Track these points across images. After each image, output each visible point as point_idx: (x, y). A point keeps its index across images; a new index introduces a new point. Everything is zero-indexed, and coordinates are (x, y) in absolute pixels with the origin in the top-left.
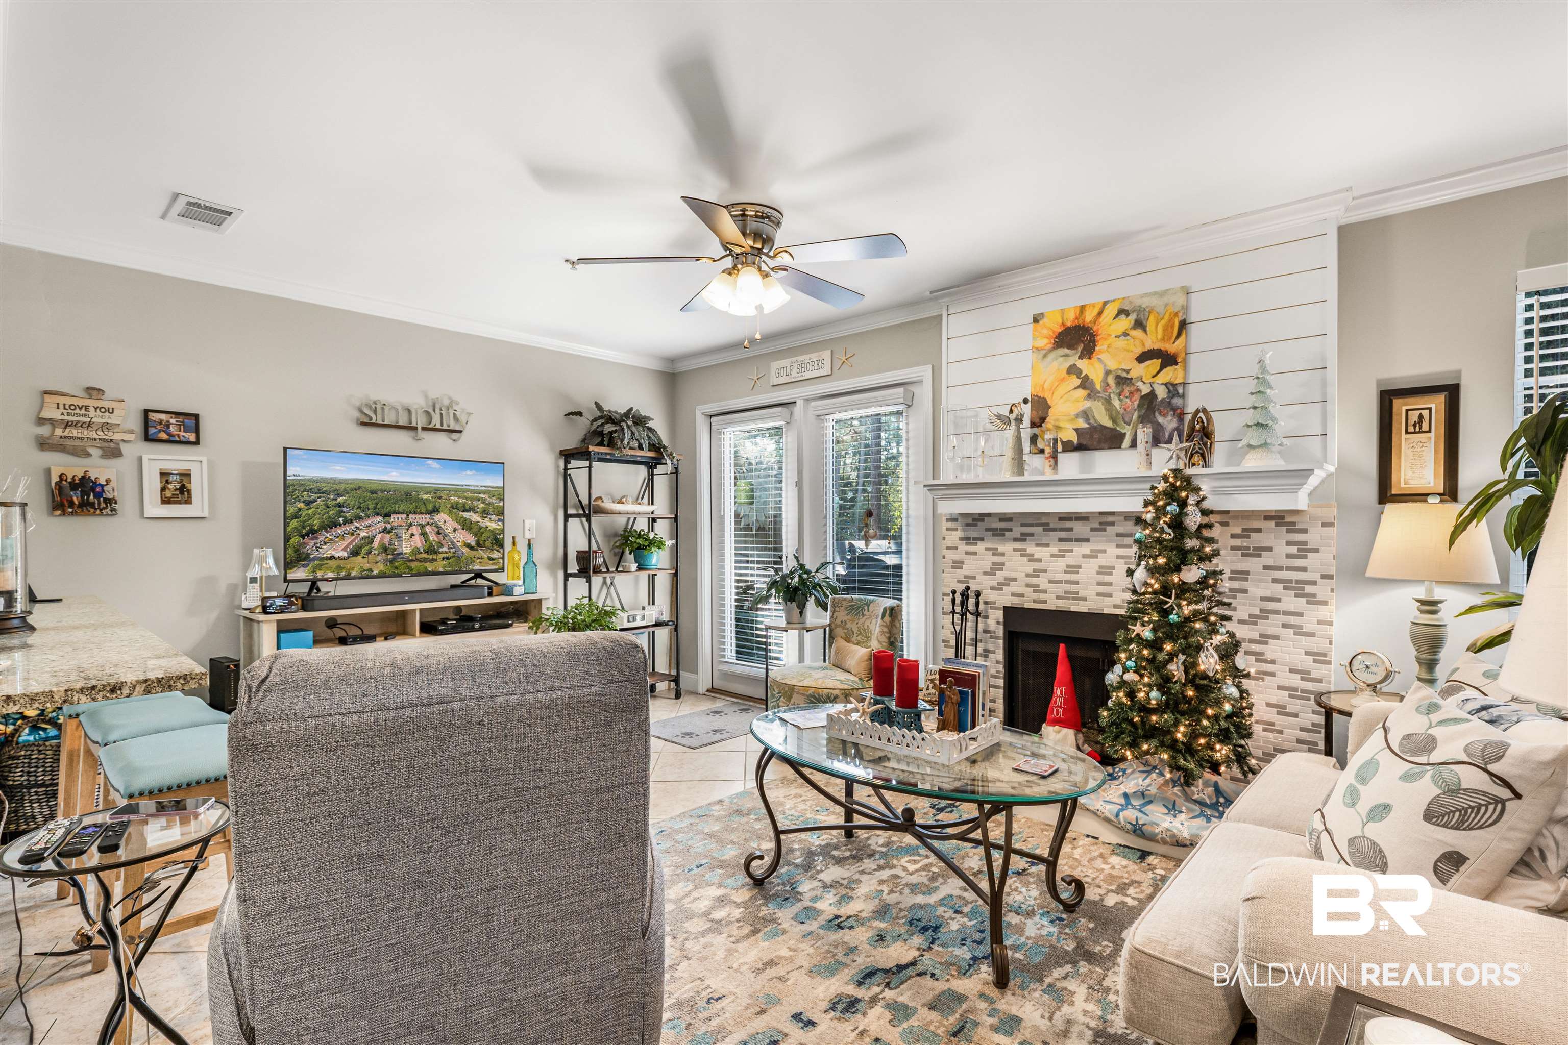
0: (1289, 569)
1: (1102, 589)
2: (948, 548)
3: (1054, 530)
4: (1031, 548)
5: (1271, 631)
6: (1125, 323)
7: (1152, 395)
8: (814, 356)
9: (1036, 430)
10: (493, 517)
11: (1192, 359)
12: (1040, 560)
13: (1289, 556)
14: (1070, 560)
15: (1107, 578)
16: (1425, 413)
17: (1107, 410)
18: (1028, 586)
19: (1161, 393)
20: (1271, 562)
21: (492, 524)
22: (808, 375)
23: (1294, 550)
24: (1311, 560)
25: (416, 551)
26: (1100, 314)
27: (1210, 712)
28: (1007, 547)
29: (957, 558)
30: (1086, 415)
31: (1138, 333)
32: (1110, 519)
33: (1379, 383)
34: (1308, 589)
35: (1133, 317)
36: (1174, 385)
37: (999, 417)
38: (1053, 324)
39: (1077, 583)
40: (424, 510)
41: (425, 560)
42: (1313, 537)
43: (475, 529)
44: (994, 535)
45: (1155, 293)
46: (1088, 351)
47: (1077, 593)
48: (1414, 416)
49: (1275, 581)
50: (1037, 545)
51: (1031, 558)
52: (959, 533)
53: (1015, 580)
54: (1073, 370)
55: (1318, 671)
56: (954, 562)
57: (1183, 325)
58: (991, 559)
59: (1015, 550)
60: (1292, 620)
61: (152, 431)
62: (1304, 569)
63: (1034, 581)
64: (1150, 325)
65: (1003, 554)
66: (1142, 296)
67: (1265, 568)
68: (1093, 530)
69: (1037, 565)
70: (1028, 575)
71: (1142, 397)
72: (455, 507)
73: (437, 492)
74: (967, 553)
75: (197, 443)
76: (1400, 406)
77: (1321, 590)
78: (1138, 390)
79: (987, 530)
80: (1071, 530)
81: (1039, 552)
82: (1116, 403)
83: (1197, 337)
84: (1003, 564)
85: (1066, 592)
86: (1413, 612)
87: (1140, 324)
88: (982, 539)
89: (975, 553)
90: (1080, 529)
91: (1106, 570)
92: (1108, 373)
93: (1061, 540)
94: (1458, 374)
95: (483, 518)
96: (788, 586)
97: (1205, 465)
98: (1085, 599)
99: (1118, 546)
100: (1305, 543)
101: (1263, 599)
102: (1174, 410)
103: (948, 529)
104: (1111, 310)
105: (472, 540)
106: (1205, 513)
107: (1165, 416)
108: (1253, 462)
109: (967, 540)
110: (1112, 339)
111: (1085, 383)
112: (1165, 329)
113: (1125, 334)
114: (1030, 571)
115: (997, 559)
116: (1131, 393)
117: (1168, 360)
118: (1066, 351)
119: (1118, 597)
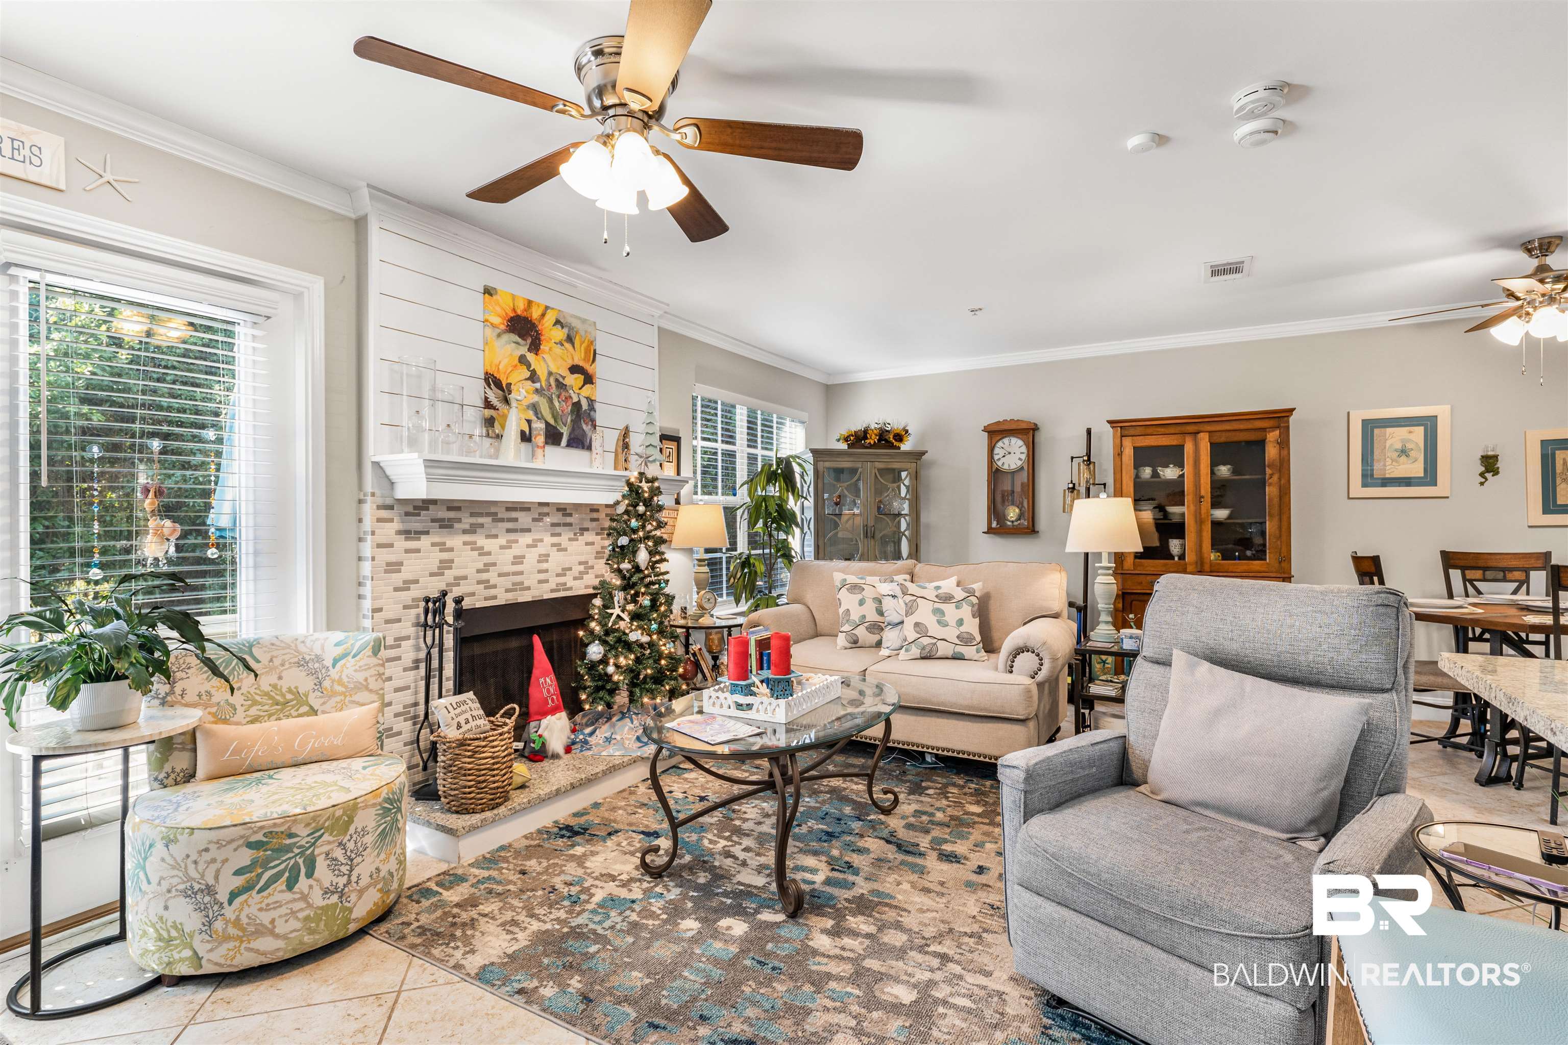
1: (542, 576)
2: (379, 546)
3: (502, 520)
4: (481, 541)
6: (559, 334)
7: (578, 404)
11: (597, 382)
12: (489, 554)
14: (516, 550)
15: (544, 566)
16: (671, 451)
17: (550, 408)
18: (479, 583)
19: (585, 405)
26: (543, 315)
28: (455, 541)
29: (393, 558)
30: (535, 408)
31: (569, 346)
32: (545, 510)
35: (566, 331)
36: (592, 401)
38: (503, 305)
39: (521, 573)
44: (441, 527)
45: (580, 319)
46: (535, 346)
47: (522, 583)
48: (668, 452)
50: (488, 537)
52: (396, 525)
53: (465, 578)
54: (522, 360)
56: (388, 564)
57: (592, 352)
58: (437, 556)
59: (465, 543)
63: (484, 576)
64: (577, 342)
65: (451, 550)
66: (572, 316)
68: (534, 520)
69: (486, 559)
70: (479, 571)
71: (573, 404)
74: (407, 551)
76: (664, 445)
78: (571, 397)
79: (433, 521)
80: (516, 520)
81: (490, 545)
82: (557, 404)
83: (600, 366)
84: (452, 561)
85: (514, 584)
87: (570, 339)
88: (427, 533)
89: (418, 551)
90: (524, 519)
91: (543, 558)
92: (550, 374)
93: (509, 531)
98: (529, 588)
99: (553, 535)
103: (379, 520)
104: (550, 318)
107: (587, 424)
109: (407, 533)
110: (552, 344)
111: (534, 376)
112: (586, 353)
113: (561, 344)
114: (481, 566)
115: (446, 556)
116: (566, 398)
117: (587, 378)
118: (519, 340)
119: (553, 582)
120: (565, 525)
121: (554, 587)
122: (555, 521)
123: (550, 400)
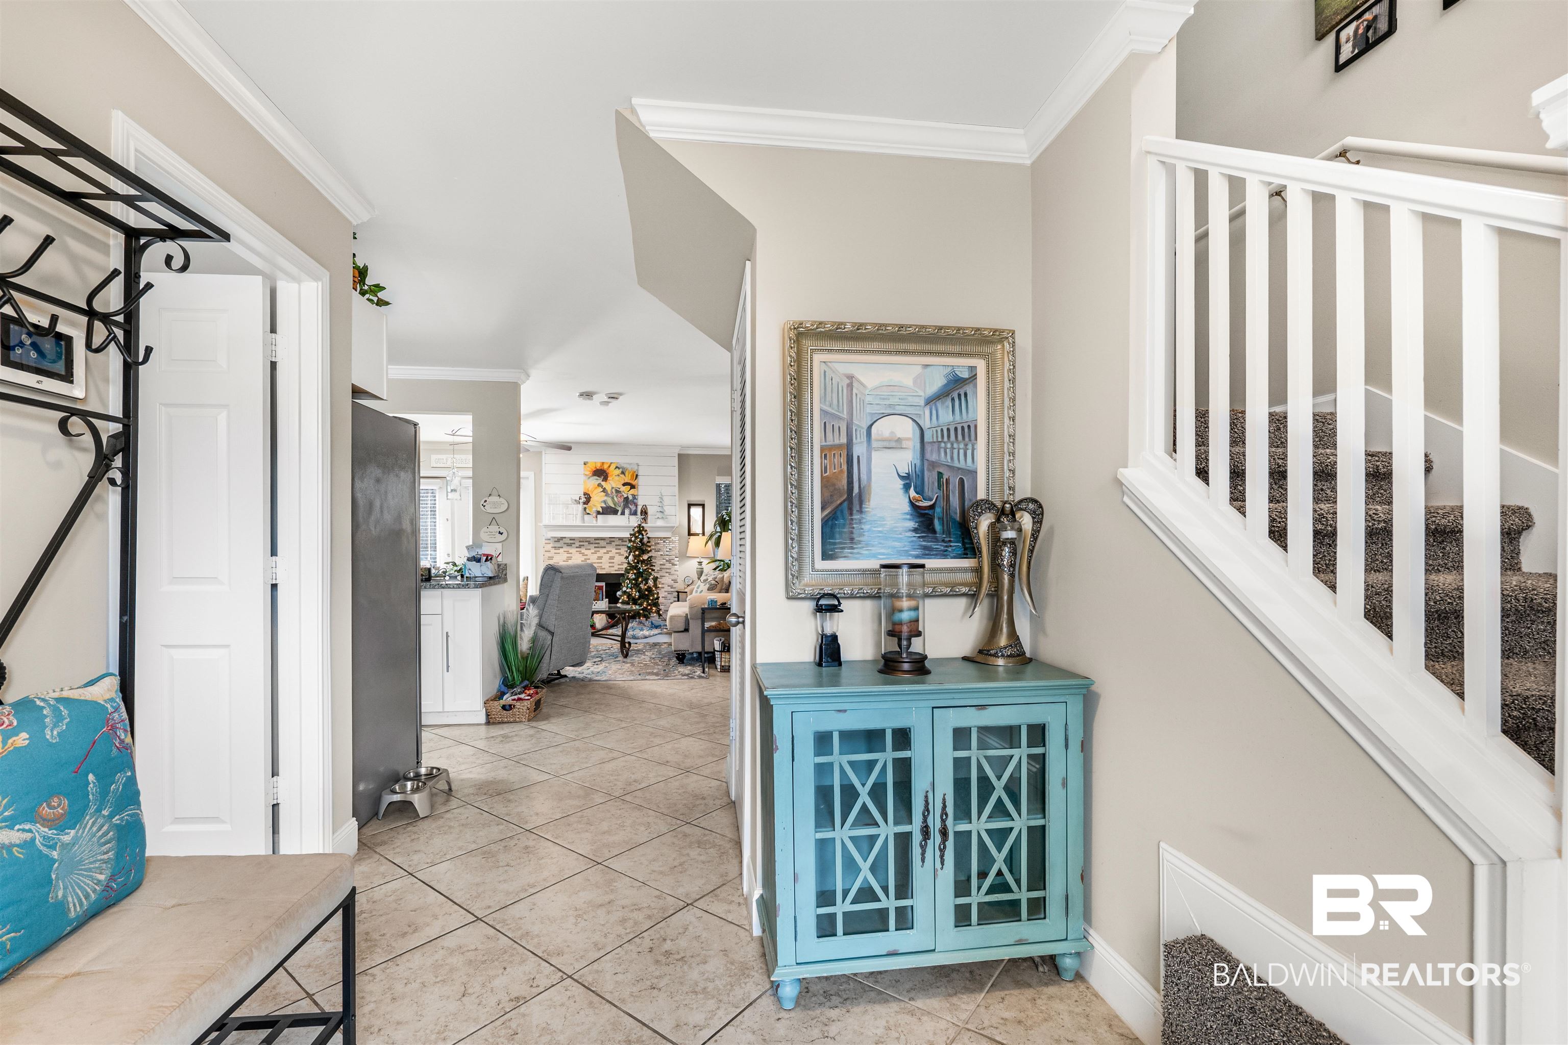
0: (667, 555)
1: (611, 565)
2: (546, 551)
3: (592, 543)
4: (583, 550)
6: (618, 472)
7: (627, 498)
9: (585, 506)
11: (639, 487)
12: (587, 555)
13: (667, 551)
14: (599, 554)
15: (612, 561)
17: (612, 501)
19: (631, 498)
20: (662, 553)
23: (668, 549)
24: (672, 552)
27: (651, 598)
28: (573, 551)
29: (550, 555)
30: (605, 502)
31: (622, 476)
32: (613, 540)
33: (688, 501)
34: (672, 561)
35: (621, 470)
36: (635, 495)
37: (576, 500)
38: (592, 467)
39: (601, 563)
44: (567, 546)
45: (628, 463)
46: (605, 479)
47: (602, 567)
49: (663, 559)
50: (587, 550)
51: (583, 554)
52: (552, 545)
54: (599, 485)
55: (675, 585)
56: (549, 557)
57: (637, 476)
58: (566, 555)
59: (577, 551)
60: (668, 570)
62: (671, 555)
64: (627, 473)
65: (571, 553)
66: (624, 463)
67: (661, 555)
68: (607, 544)
69: (585, 557)
71: (624, 498)
74: (554, 551)
77: (675, 561)
78: (623, 495)
79: (564, 544)
80: (599, 543)
81: (586, 552)
82: (616, 499)
83: (641, 480)
84: (572, 557)
86: (696, 565)
87: (623, 473)
88: (562, 548)
89: (559, 553)
90: (602, 543)
91: (612, 558)
92: (613, 488)
93: (595, 547)
94: (704, 501)
97: (646, 523)
98: (604, 569)
99: (616, 549)
100: (671, 547)
101: (661, 565)
102: (635, 504)
103: (546, 544)
104: (613, 466)
106: (649, 538)
107: (632, 506)
108: (660, 523)
109: (555, 548)
110: (614, 477)
111: (604, 490)
112: (631, 476)
113: (619, 476)
114: (583, 559)
115: (569, 555)
116: (620, 496)
117: (632, 487)
118: (597, 477)
119: (616, 567)
120: (623, 545)
121: (617, 569)
122: (618, 544)
123: (613, 498)
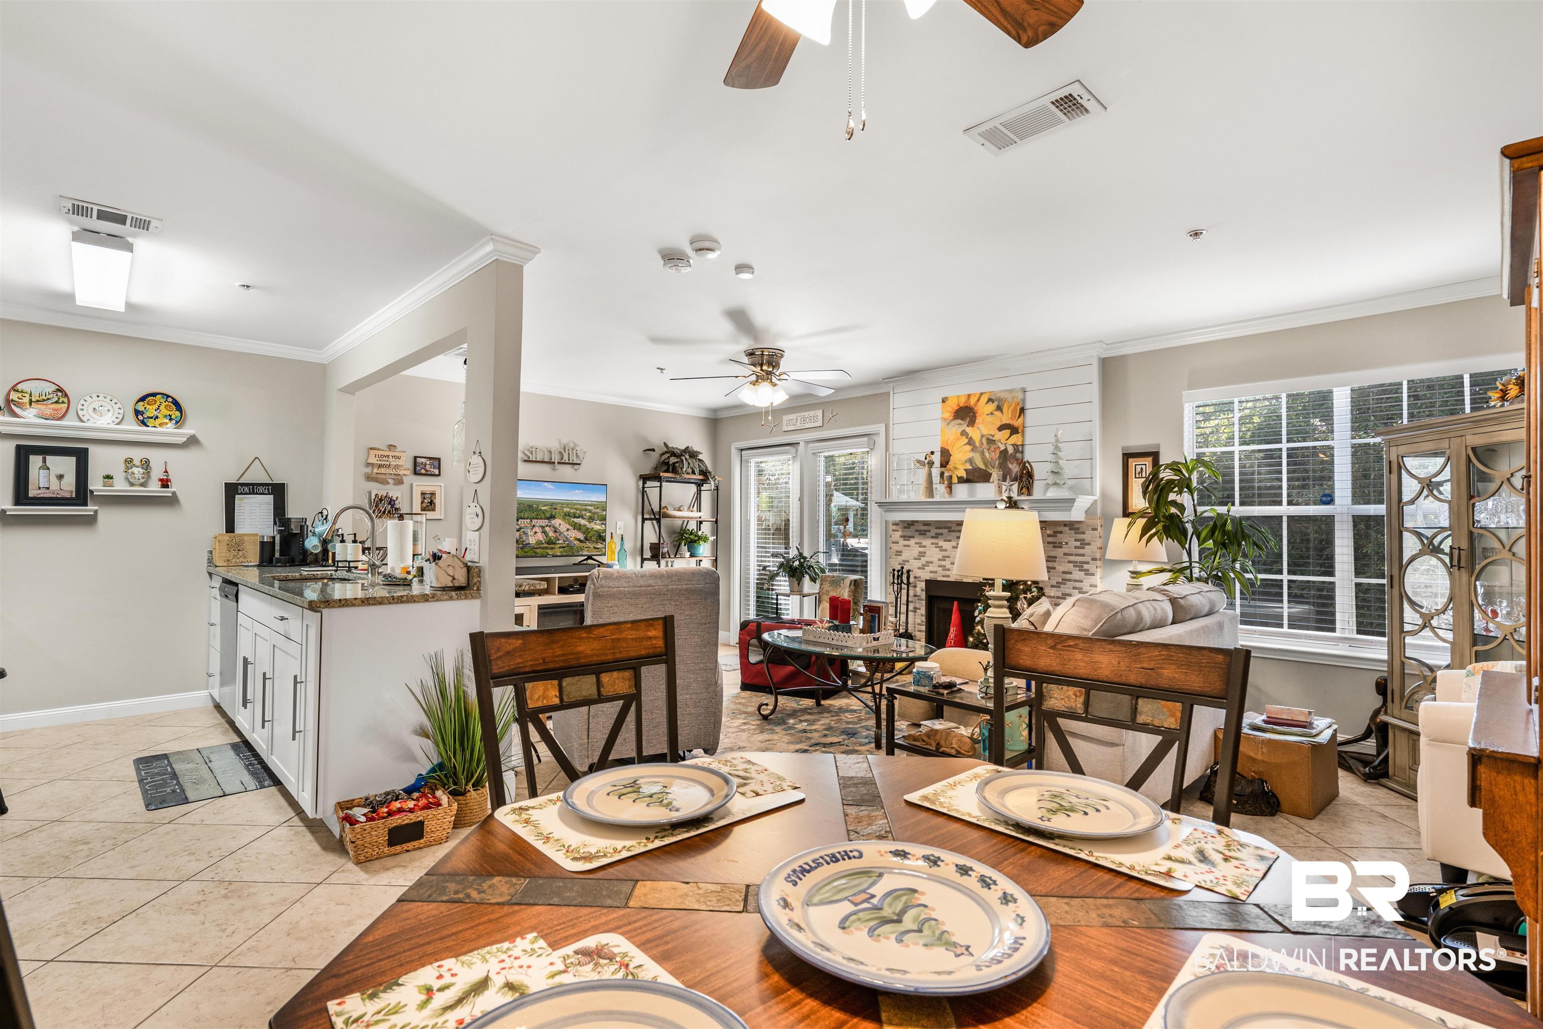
0: (1076, 555)
2: (893, 543)
4: (941, 543)
5: (1068, 591)
6: (992, 407)
7: (1006, 450)
8: (811, 413)
9: (943, 469)
10: (598, 522)
11: (1027, 430)
12: (946, 550)
13: (1076, 547)
16: (1144, 467)
17: (982, 459)
18: (939, 566)
19: (1011, 450)
20: (1067, 551)
21: (597, 526)
22: (807, 426)
23: (1078, 544)
24: (1087, 550)
25: (539, 542)
26: (978, 400)
28: (927, 542)
29: (898, 549)
30: (970, 461)
31: (998, 413)
33: (1123, 448)
34: (1086, 566)
35: (996, 403)
36: (1018, 446)
38: (953, 405)
40: (543, 516)
41: (546, 548)
42: (1087, 537)
43: (583, 529)
44: (920, 535)
45: (1008, 390)
46: (972, 423)
48: (1138, 469)
49: (1069, 562)
50: (945, 541)
51: (941, 549)
52: (899, 533)
53: (932, 563)
54: (964, 433)
56: (897, 551)
57: (1022, 410)
58: (918, 550)
59: (932, 544)
60: (1078, 585)
61: (418, 468)
62: (1083, 555)
63: (943, 563)
64: (1005, 409)
65: (925, 547)
66: (1001, 391)
67: (1065, 554)
69: (944, 553)
70: (939, 560)
71: (1001, 452)
72: (567, 515)
73: (553, 505)
74: (905, 546)
75: (439, 475)
76: (1132, 462)
77: (1091, 567)
78: (999, 448)
79: (916, 531)
81: (945, 545)
82: (987, 454)
83: (1031, 417)
84: (925, 553)
87: (999, 408)
88: (913, 537)
89: (909, 546)
92: (982, 436)
94: (1158, 446)
95: (590, 522)
96: (791, 567)
97: (1029, 494)
100: (1084, 540)
101: (1064, 573)
102: (1017, 460)
103: (893, 530)
104: (984, 399)
105: (581, 536)
107: (1012, 463)
108: (1056, 493)
109: (905, 537)
110: (985, 416)
111: (971, 442)
112: (1012, 413)
113: (992, 414)
114: (940, 557)
115: (922, 549)
116: (995, 449)
117: (1014, 430)
118: (960, 421)
123: (983, 453)
